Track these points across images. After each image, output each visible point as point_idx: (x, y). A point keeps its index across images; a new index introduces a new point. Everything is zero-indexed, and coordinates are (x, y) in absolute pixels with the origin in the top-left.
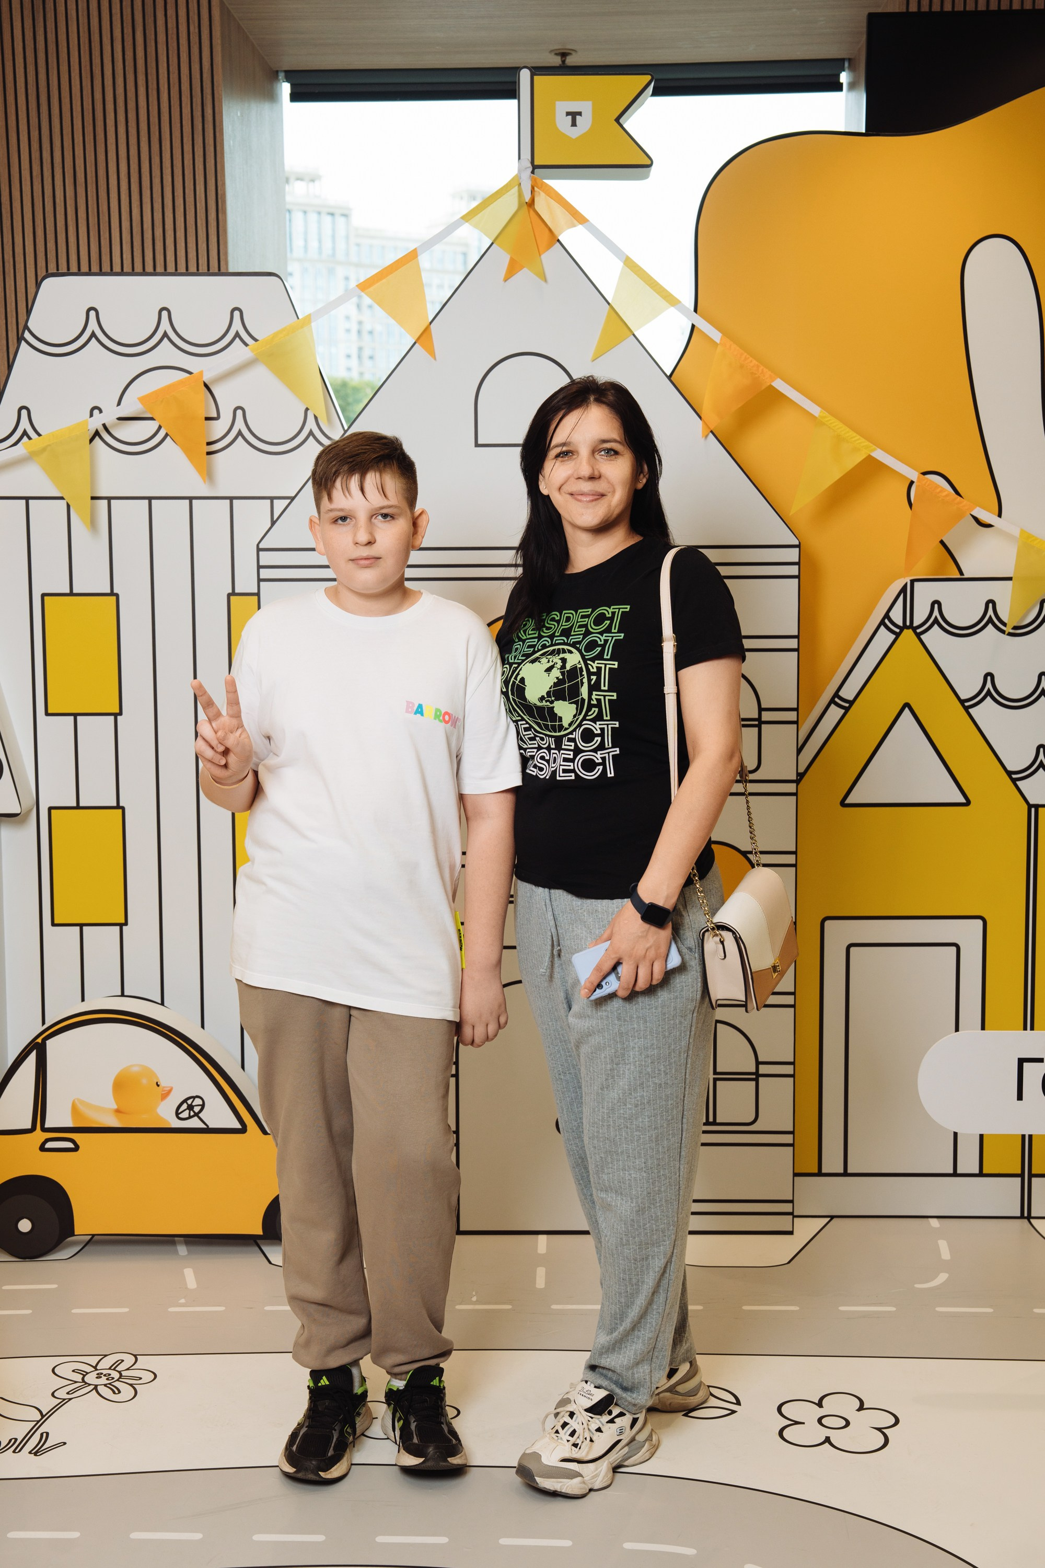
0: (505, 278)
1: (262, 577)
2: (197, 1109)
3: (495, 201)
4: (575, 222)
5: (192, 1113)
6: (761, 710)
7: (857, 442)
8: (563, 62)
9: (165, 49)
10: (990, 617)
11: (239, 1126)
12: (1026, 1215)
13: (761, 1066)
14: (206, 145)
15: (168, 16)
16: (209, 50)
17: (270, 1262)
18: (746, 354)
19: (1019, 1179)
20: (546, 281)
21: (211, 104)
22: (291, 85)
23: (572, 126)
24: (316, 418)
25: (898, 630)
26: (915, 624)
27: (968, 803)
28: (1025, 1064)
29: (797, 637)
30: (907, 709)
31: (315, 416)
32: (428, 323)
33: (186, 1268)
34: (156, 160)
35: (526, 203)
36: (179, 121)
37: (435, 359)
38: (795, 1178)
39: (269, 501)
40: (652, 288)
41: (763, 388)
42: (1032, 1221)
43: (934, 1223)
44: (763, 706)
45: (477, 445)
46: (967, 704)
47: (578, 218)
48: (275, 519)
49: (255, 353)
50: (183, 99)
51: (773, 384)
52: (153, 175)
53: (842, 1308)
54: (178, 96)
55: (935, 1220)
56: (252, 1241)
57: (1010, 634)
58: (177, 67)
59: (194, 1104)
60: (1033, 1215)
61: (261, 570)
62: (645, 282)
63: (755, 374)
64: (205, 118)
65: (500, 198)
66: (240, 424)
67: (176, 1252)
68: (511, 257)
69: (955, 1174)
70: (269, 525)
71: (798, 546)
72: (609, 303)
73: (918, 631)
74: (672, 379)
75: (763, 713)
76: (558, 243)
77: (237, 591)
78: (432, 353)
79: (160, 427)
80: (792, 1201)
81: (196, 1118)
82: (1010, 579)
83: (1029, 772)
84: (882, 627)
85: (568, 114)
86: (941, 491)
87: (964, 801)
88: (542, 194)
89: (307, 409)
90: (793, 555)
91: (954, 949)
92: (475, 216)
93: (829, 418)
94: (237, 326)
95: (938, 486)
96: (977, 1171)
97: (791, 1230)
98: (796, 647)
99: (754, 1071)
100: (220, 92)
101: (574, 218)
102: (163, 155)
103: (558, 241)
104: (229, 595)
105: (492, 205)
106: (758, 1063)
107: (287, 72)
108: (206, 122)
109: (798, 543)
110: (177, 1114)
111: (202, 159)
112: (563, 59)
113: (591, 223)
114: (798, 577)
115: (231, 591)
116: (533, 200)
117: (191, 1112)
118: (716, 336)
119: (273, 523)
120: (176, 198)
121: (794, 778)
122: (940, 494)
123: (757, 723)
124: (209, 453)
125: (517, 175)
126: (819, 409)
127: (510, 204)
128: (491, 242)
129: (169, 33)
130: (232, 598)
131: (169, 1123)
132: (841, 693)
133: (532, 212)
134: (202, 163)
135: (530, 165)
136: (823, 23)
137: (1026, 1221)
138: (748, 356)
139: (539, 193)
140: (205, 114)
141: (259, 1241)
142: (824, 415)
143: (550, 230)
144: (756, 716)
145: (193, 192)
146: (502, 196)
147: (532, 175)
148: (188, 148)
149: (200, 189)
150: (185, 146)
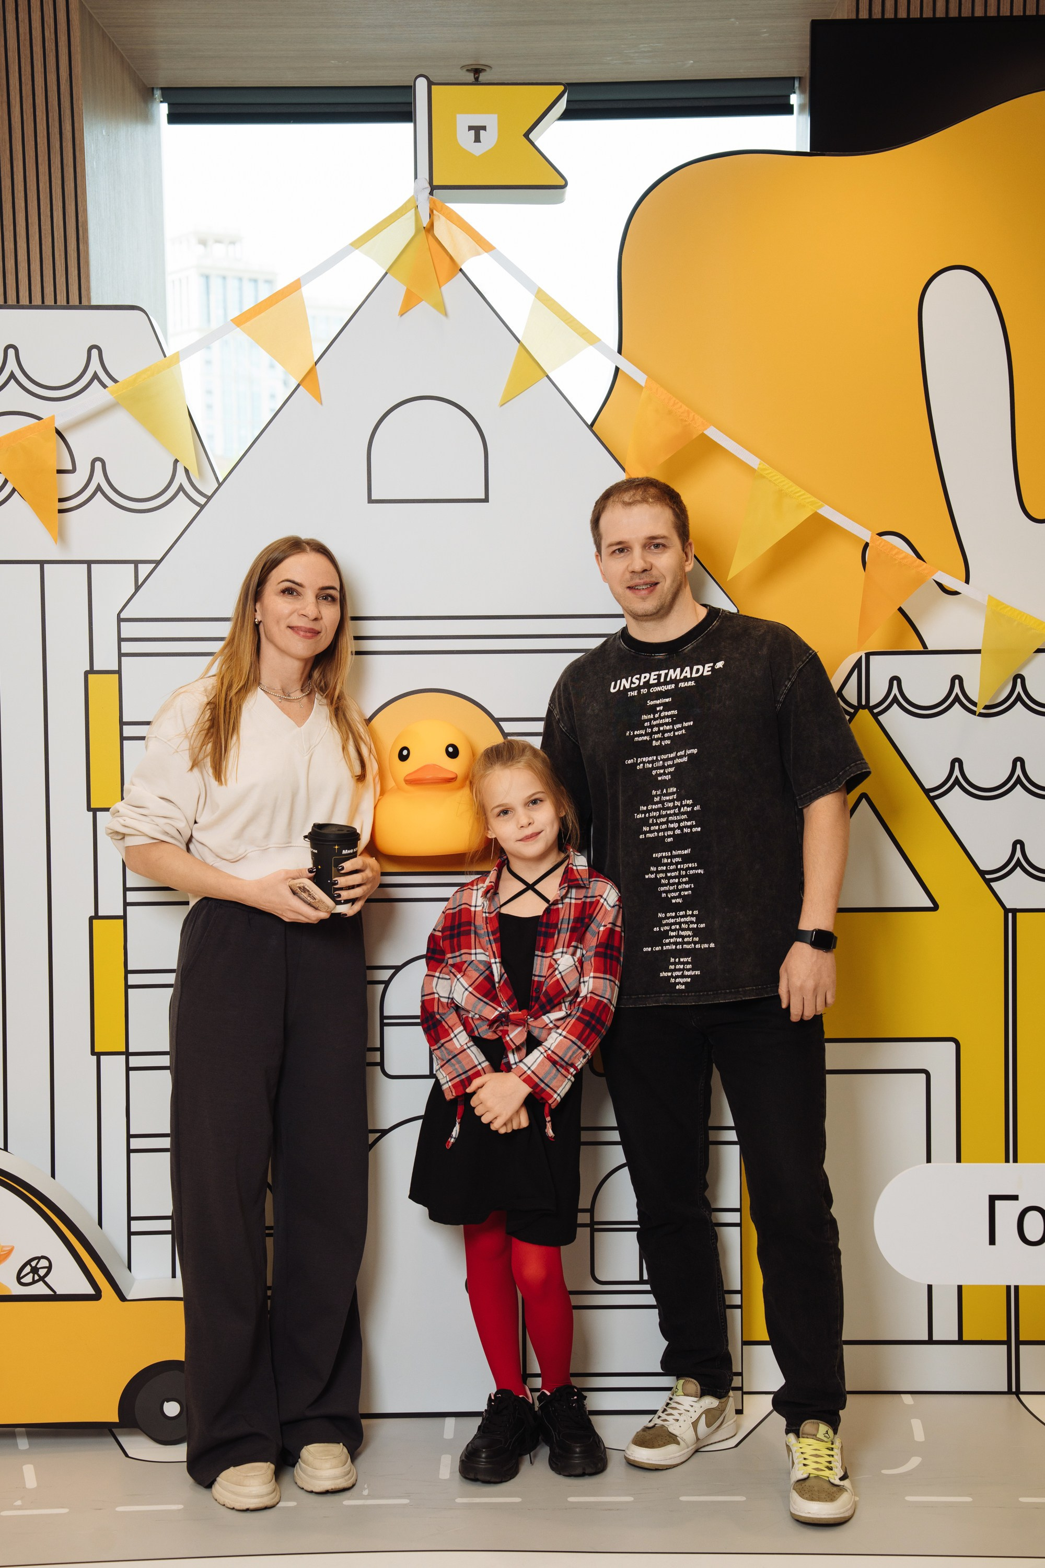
0: (400, 312)
1: (123, 651)
2: (42, 1272)
3: (389, 225)
4: (480, 249)
5: (36, 1277)
7: (801, 498)
8: (477, 79)
9: (17, 57)
10: (957, 694)
11: (91, 1291)
12: (1014, 1389)
14: (65, 163)
15: (20, 20)
16: (67, 58)
17: (127, 1455)
18: (674, 399)
19: (1005, 1347)
20: (446, 314)
21: (71, 119)
22: (168, 104)
23: (474, 142)
24: (187, 471)
25: (852, 711)
26: (871, 705)
27: (935, 907)
28: (997, 1202)
30: (864, 801)
31: (185, 467)
32: (312, 364)
33: (26, 1464)
35: (424, 228)
37: (321, 404)
38: (744, 1346)
39: (132, 566)
40: (565, 323)
41: (694, 437)
42: (1021, 1396)
43: (907, 1399)
45: (370, 501)
46: (932, 794)
47: (485, 246)
48: (140, 583)
49: (114, 396)
50: (37, 113)
51: (706, 432)
54: (32, 110)
55: (909, 1396)
56: (107, 1431)
57: (981, 715)
58: (30, 77)
59: (38, 1266)
60: (1022, 1390)
61: (123, 643)
62: (559, 317)
63: (685, 421)
64: (64, 136)
65: (395, 222)
66: (99, 478)
67: (16, 1446)
68: (407, 289)
69: (930, 1341)
70: (133, 592)
72: (519, 341)
73: (875, 711)
74: (593, 428)
76: (460, 273)
77: (95, 668)
78: (318, 396)
79: (6, 481)
81: (41, 1282)
82: (978, 652)
83: (1004, 872)
85: (470, 128)
86: (896, 554)
87: (931, 905)
88: (443, 218)
89: (176, 461)
91: (923, 1076)
92: (365, 243)
93: (770, 471)
94: (95, 366)
95: (894, 547)
96: (955, 1337)
100: (80, 106)
101: (479, 245)
102: (15, 176)
103: (461, 270)
104: (86, 674)
105: (386, 229)
107: (162, 89)
108: (64, 139)
110: (19, 1278)
111: (60, 182)
112: (476, 76)
113: (499, 252)
115: (89, 669)
116: (432, 225)
117: (36, 1275)
118: (640, 377)
119: (137, 588)
120: (30, 225)
122: (896, 556)
124: (61, 511)
125: (413, 196)
126: (757, 460)
127: (405, 229)
128: (384, 272)
129: (20, 39)
130: (90, 676)
131: (9, 1289)
133: (430, 237)
134: (60, 186)
135: (428, 185)
136: (767, 35)
137: (1014, 1396)
138: (677, 401)
139: (439, 217)
140: (63, 130)
141: (114, 1430)
142: (764, 467)
143: (451, 258)
145: (50, 219)
146: (396, 220)
147: (431, 196)
148: (43, 169)
149: (58, 216)
150: (40, 167)
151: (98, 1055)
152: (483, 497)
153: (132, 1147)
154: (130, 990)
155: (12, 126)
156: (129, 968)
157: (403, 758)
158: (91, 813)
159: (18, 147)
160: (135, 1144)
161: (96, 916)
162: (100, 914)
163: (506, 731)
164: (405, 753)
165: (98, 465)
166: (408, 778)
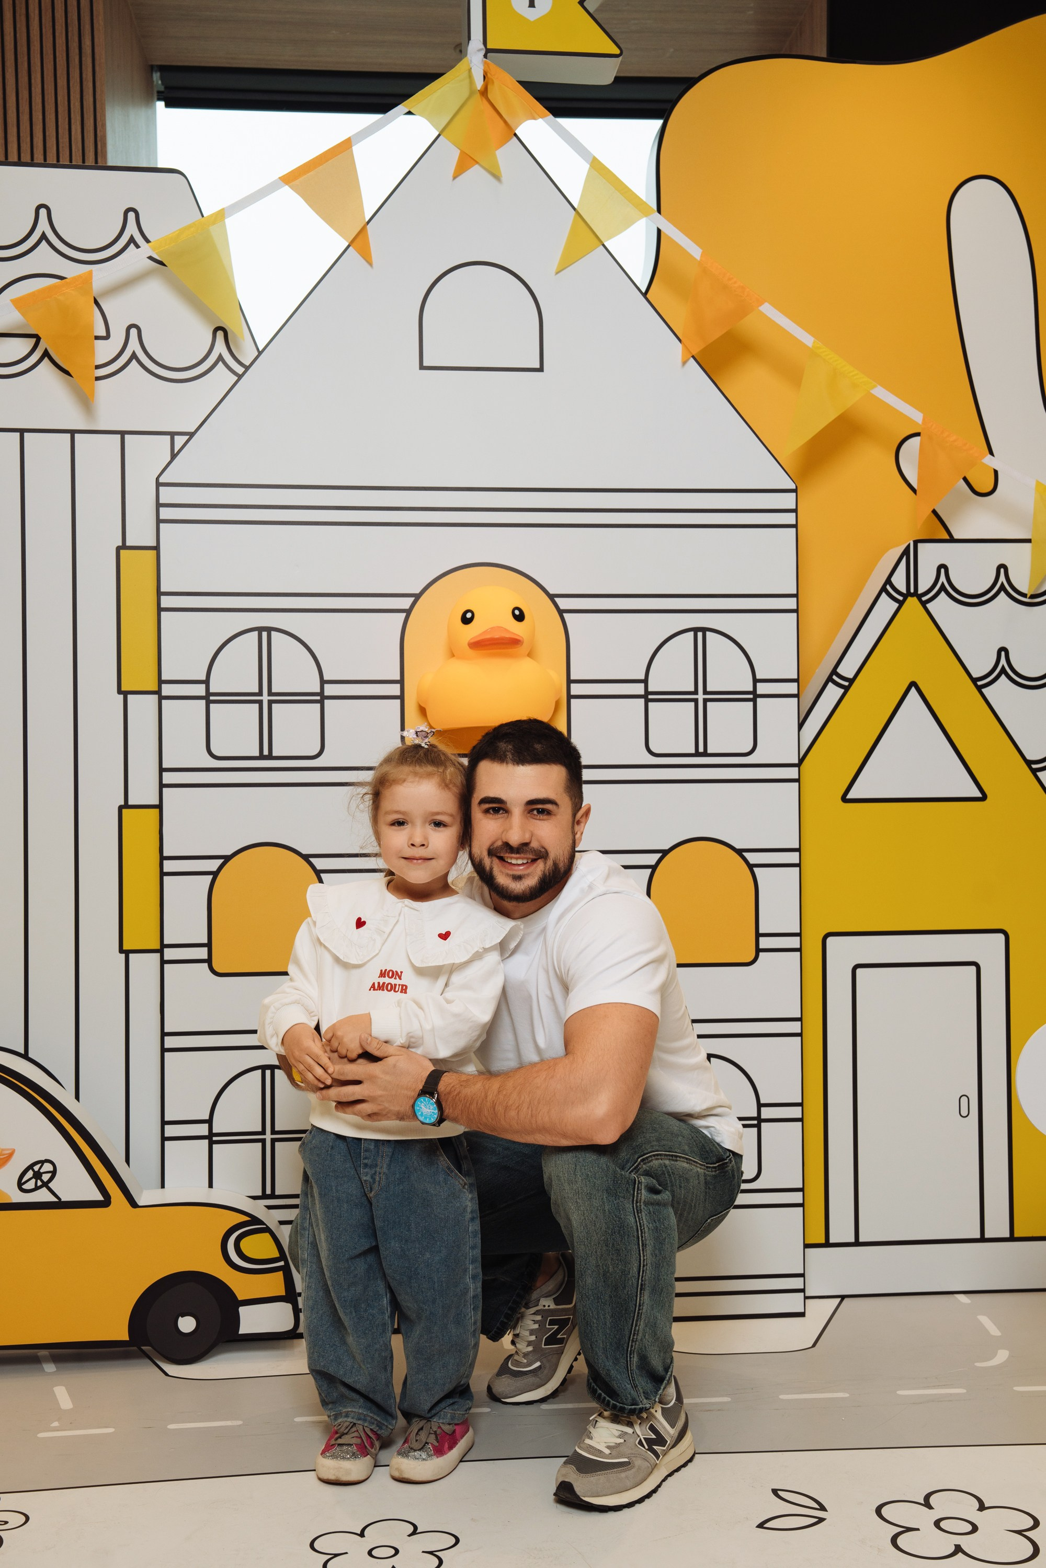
0: (454, 174)
1: (161, 517)
3: (442, 87)
4: (535, 114)
6: (756, 681)
7: (855, 378)
10: (1002, 584)
13: (763, 1109)
14: (84, 80)
17: (166, 1374)
18: (728, 274)
20: (500, 182)
21: (90, 34)
23: (529, 7)
24: (227, 338)
25: (901, 598)
26: (920, 591)
27: (984, 797)
29: (796, 595)
30: (913, 689)
31: (224, 336)
32: (364, 223)
33: (57, 1386)
34: (24, 94)
35: (479, 91)
36: (52, 52)
37: (372, 266)
38: (806, 1249)
39: (168, 437)
40: (622, 194)
43: (964, 1300)
44: (758, 677)
45: (422, 367)
46: (979, 683)
48: (176, 451)
50: (56, 27)
51: (760, 309)
52: (21, 111)
53: (899, 1392)
54: (51, 23)
55: (964, 1296)
57: (1025, 604)
61: (161, 509)
62: (614, 187)
63: (741, 296)
64: (83, 51)
65: (448, 83)
66: (134, 345)
67: (43, 1370)
68: (461, 151)
69: (983, 1239)
70: (170, 459)
71: (795, 491)
72: (576, 210)
73: (924, 599)
74: (647, 296)
75: (759, 685)
76: (515, 138)
77: (129, 543)
78: (368, 258)
79: (36, 347)
80: (802, 1275)
82: (1028, 541)
84: (884, 594)
87: (980, 795)
88: (496, 84)
89: (217, 328)
90: (788, 501)
91: (974, 968)
92: (419, 102)
93: (824, 349)
94: (131, 229)
96: (1007, 1235)
97: (803, 1311)
98: (795, 607)
99: (755, 1115)
101: (534, 111)
102: (33, 89)
103: (515, 135)
104: (118, 549)
105: (439, 91)
106: (760, 1105)
107: (160, 67)
108: (83, 55)
109: (794, 488)
111: (78, 96)
114: (795, 526)
115: (121, 544)
116: (486, 88)
118: (695, 252)
119: (174, 456)
120: (47, 138)
121: (797, 762)
122: (948, 438)
123: (751, 696)
124: (96, 379)
126: (813, 339)
127: (459, 91)
128: (438, 133)
130: (122, 551)
132: (839, 670)
133: (484, 99)
134: (79, 100)
135: (482, 46)
138: (731, 277)
139: (493, 81)
142: (818, 345)
143: (505, 122)
144: (751, 689)
145: (67, 133)
146: (450, 82)
147: (485, 59)
148: (62, 82)
149: (76, 130)
150: (59, 81)
151: (127, 953)
152: (538, 366)
153: (166, 1046)
154: (165, 878)
155: (31, 39)
156: (165, 854)
157: (466, 620)
158: (122, 696)
159: (36, 59)
160: (170, 1042)
161: (126, 806)
162: (131, 802)
163: (562, 607)
164: (469, 615)
165: (134, 332)
166: (472, 641)
